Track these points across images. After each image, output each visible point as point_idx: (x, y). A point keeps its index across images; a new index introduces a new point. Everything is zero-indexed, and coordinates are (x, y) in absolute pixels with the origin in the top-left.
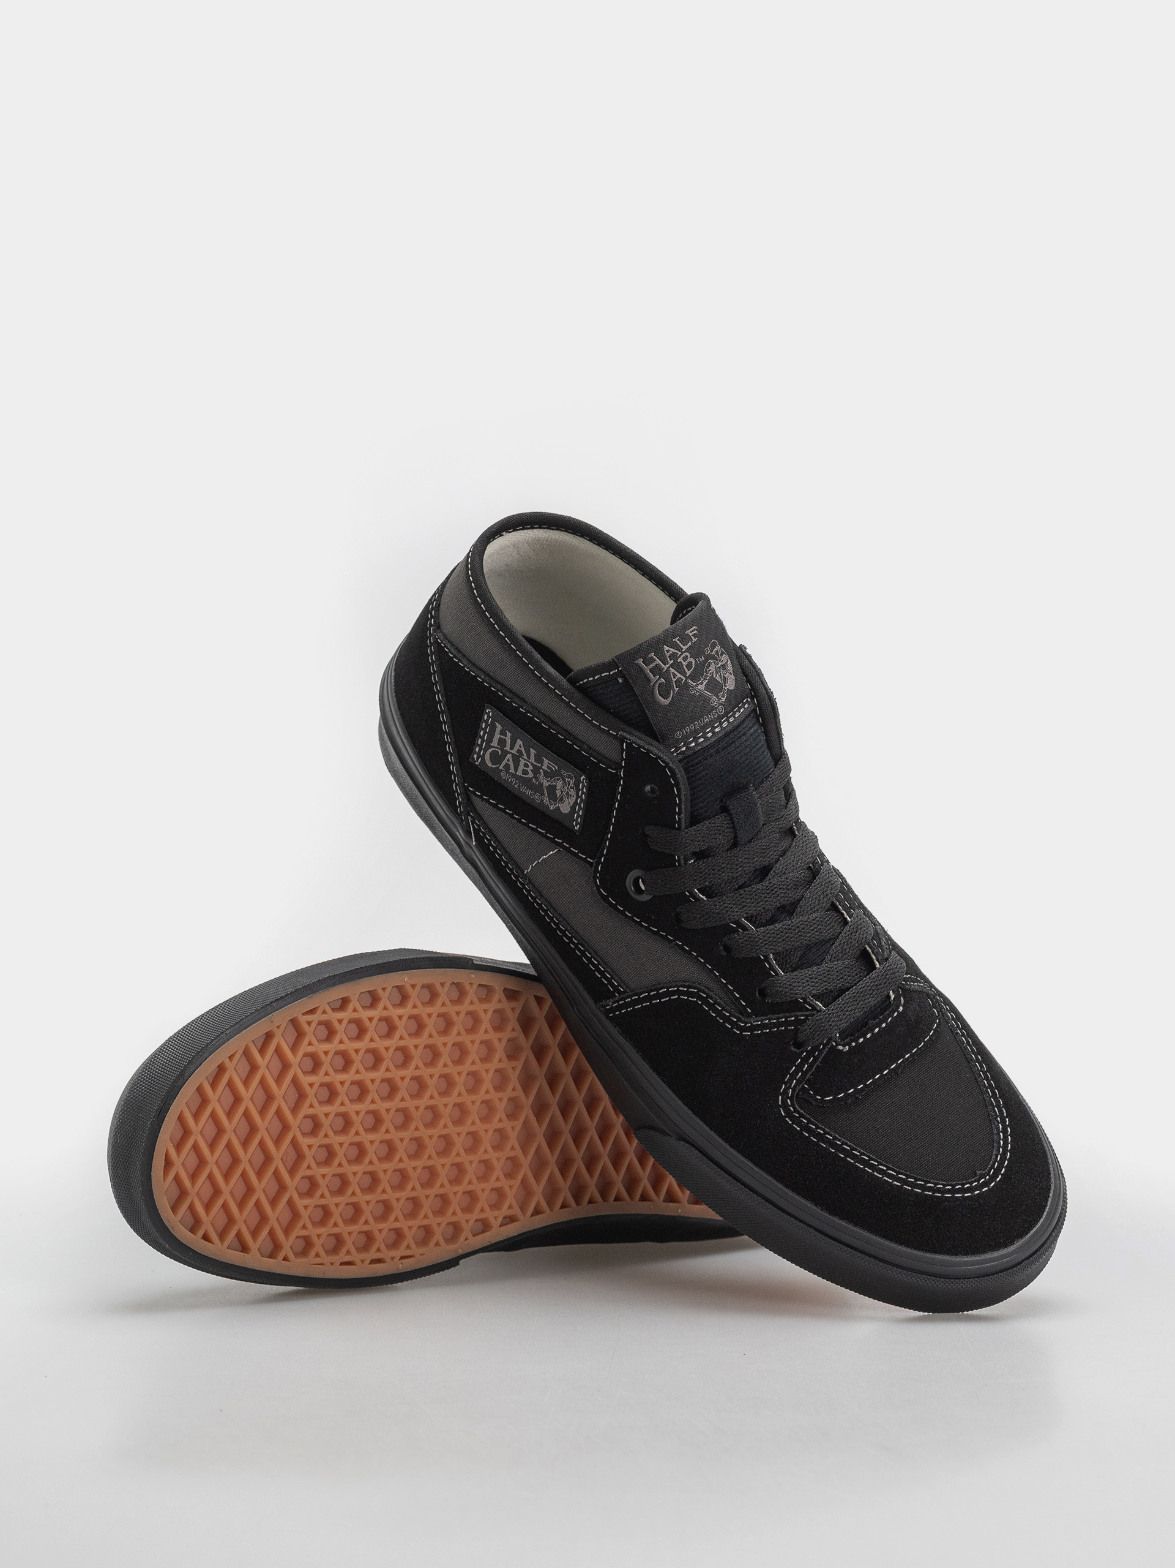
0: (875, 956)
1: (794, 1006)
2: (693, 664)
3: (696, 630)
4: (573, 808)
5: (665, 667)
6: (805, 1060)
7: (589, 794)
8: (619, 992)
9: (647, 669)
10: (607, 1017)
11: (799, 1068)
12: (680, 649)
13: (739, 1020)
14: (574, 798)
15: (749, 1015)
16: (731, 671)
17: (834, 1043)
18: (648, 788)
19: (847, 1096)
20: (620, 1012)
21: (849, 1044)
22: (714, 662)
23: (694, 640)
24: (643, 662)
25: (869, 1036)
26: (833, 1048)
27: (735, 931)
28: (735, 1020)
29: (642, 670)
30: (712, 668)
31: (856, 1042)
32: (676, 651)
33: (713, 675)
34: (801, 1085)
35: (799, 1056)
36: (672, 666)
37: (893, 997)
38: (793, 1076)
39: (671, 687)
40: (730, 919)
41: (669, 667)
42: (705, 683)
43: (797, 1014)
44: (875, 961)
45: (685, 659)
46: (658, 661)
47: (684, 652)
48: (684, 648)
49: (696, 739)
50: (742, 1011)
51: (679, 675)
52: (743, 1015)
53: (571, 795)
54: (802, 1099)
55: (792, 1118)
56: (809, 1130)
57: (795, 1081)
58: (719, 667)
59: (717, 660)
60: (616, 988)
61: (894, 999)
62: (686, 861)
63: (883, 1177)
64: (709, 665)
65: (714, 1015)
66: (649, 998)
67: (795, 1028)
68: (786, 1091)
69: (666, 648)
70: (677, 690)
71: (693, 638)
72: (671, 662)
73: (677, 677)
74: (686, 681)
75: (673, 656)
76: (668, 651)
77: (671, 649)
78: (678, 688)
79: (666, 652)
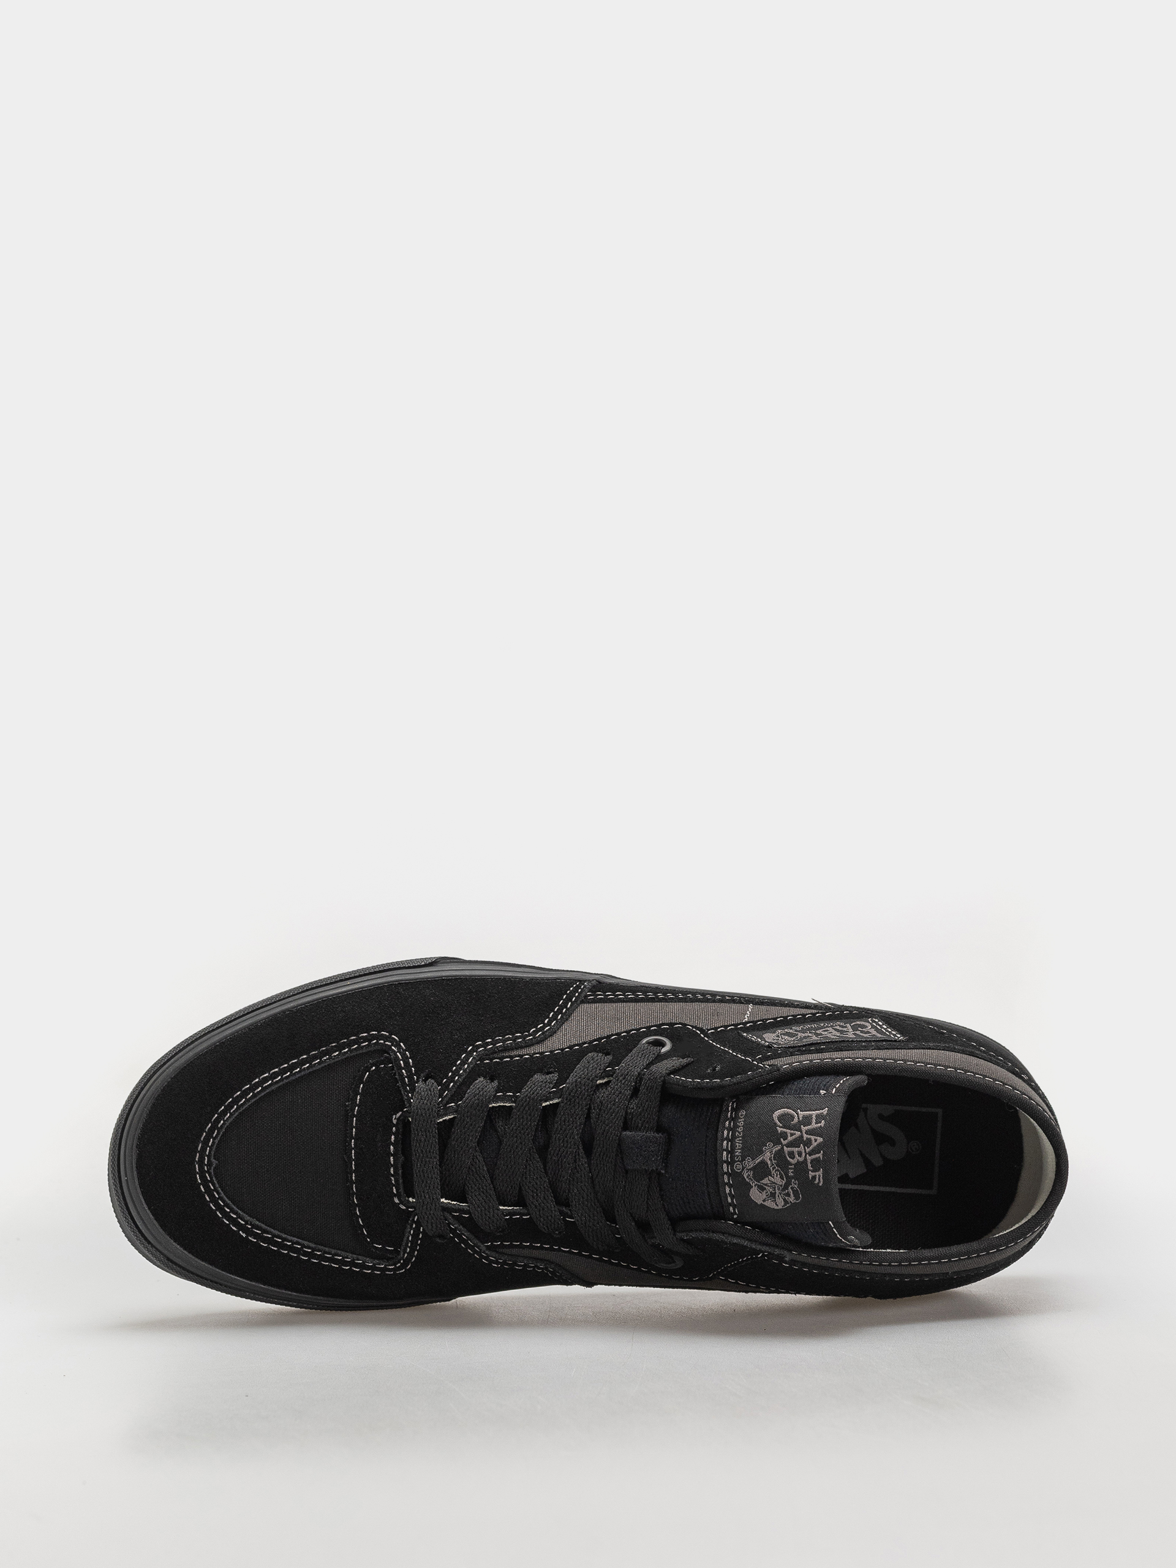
2: (791, 1160)
3: (819, 1183)
5: (804, 1129)
6: (410, 1076)
9: (815, 1113)
11: (408, 1068)
12: (810, 1154)
16: (765, 1203)
19: (357, 1093)
21: (397, 1125)
22: (781, 1186)
23: (811, 1174)
24: (823, 1113)
25: (392, 1149)
30: (778, 1180)
31: (394, 1133)
32: (811, 1149)
33: (771, 1176)
34: (393, 1062)
35: (418, 1073)
36: (802, 1136)
39: (784, 1127)
41: (801, 1132)
42: (769, 1163)
45: (800, 1154)
46: (814, 1125)
47: (806, 1155)
48: (809, 1159)
49: (729, 1129)
51: (790, 1138)
55: (375, 1037)
57: (401, 1058)
58: (775, 1188)
59: (782, 1190)
64: (782, 1178)
68: (399, 1047)
69: (820, 1140)
70: (779, 1130)
71: (813, 1174)
72: (805, 1136)
73: (789, 1135)
74: (781, 1144)
75: (808, 1143)
76: (816, 1140)
77: (815, 1144)
78: (779, 1132)
79: (816, 1138)
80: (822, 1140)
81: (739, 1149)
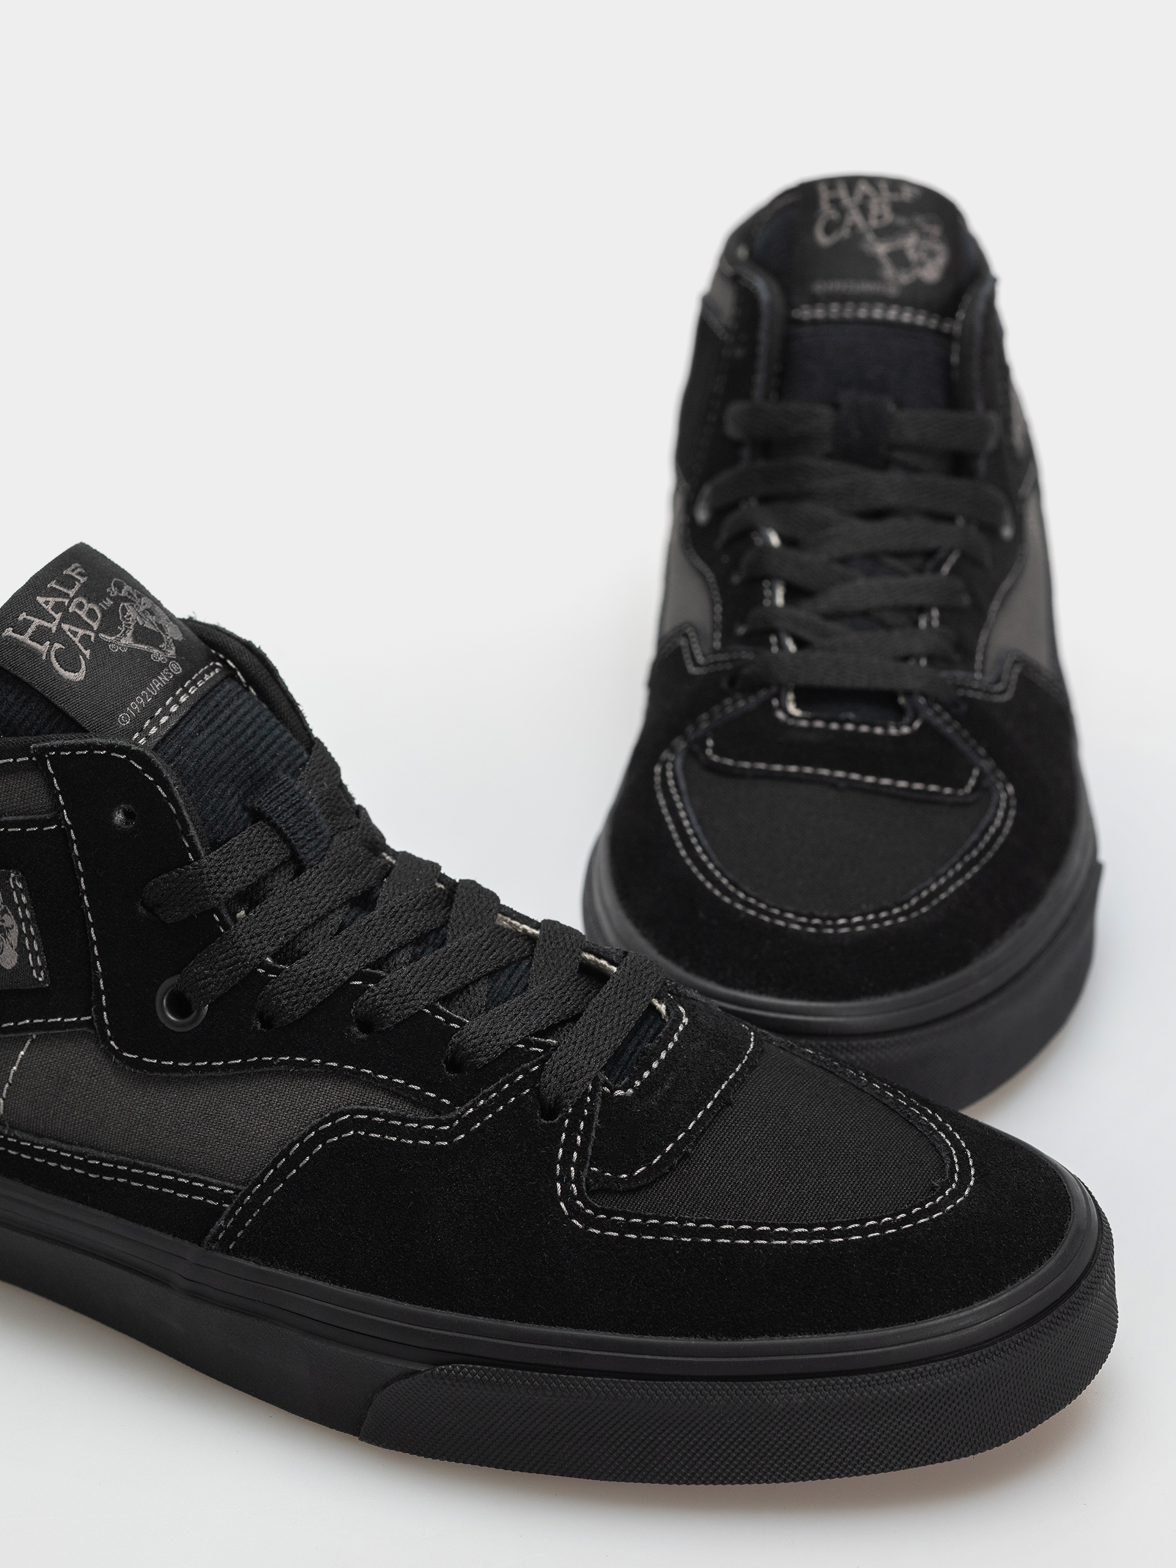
0: (605, 959)
1: (511, 1058)
2: (97, 611)
3: (80, 567)
4: (21, 949)
5: (53, 627)
6: (573, 1130)
7: (35, 903)
8: (228, 1199)
9: (25, 638)
10: (228, 1252)
11: (570, 1146)
12: (66, 595)
13: (438, 1123)
14: (16, 928)
15: (452, 1109)
16: (167, 618)
17: (606, 1089)
18: (119, 817)
19: (667, 1157)
20: (243, 1228)
21: (631, 1086)
22: (132, 605)
23: (82, 580)
24: (13, 631)
25: (655, 1065)
26: (608, 1098)
27: (361, 990)
28: (431, 1127)
29: (19, 644)
30: (132, 612)
31: (640, 1078)
32: (60, 600)
33: (137, 621)
34: (586, 1170)
35: (560, 1128)
36: (62, 621)
37: (662, 1008)
38: (566, 1162)
39: (77, 652)
40: (346, 974)
41: (60, 624)
42: (130, 634)
43: (525, 1065)
44: (608, 966)
45: (80, 606)
46: (37, 622)
47: (73, 598)
48: (72, 593)
49: (155, 721)
50: (435, 1107)
51: (81, 632)
52: (440, 1114)
53: (7, 928)
54: (594, 1190)
55: (598, 1224)
56: (634, 1228)
57: (572, 1169)
58: (143, 612)
59: (134, 602)
60: (221, 1197)
61: (667, 1010)
62: (233, 915)
63: (789, 1242)
64: (124, 610)
65: (394, 1139)
66: (280, 1175)
67: (532, 1088)
68: (566, 1189)
69: (41, 600)
70: (87, 653)
71: (78, 577)
72: (58, 616)
73: (79, 635)
74: (97, 637)
75: (58, 607)
76: (47, 603)
77: (50, 599)
78: (89, 651)
79: (44, 605)
80: (38, 598)
81: (160, 681)
